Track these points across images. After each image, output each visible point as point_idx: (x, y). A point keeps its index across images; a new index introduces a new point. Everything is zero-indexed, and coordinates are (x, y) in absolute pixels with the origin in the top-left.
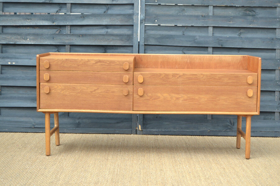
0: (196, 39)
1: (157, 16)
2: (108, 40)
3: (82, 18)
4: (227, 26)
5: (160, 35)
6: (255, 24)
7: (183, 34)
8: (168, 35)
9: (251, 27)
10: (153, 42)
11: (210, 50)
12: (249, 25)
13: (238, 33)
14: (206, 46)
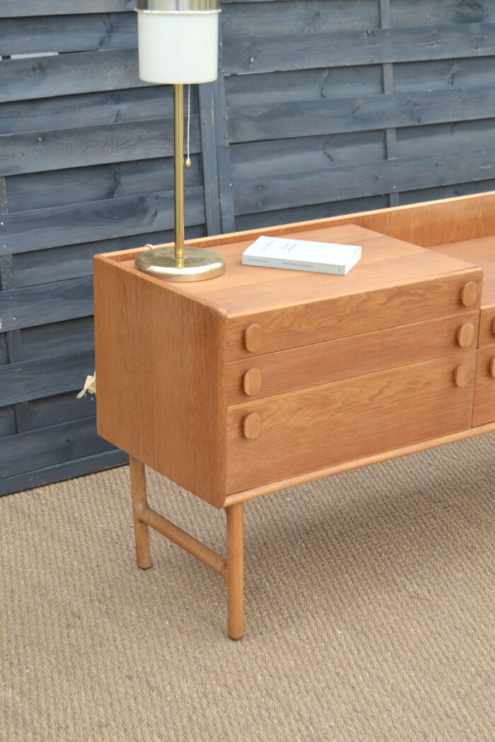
0: (358, 108)
1: (254, 44)
2: (126, 142)
3: (38, 71)
4: (426, 58)
5: (266, 106)
6: (487, 46)
7: (322, 96)
8: (287, 104)
9: (480, 54)
10: (249, 132)
11: (391, 137)
12: (474, 50)
13: (447, 77)
14: (382, 127)
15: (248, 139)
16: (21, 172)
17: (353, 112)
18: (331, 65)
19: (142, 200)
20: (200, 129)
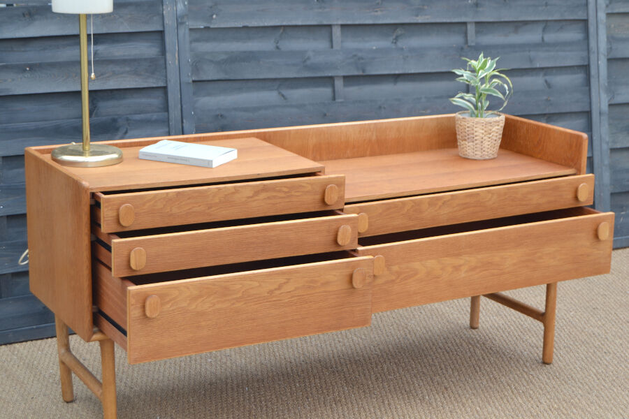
0: (309, 58)
1: (215, 4)
2: (102, 75)
3: (27, 17)
4: (370, 22)
5: (226, 53)
7: (278, 48)
8: (245, 52)
9: (419, 21)
10: (210, 73)
11: (339, 83)
12: (414, 18)
13: (391, 39)
14: (330, 75)
15: (210, 78)
16: (11, 93)
17: (305, 61)
18: (284, 24)
19: (114, 120)
20: (166, 68)
